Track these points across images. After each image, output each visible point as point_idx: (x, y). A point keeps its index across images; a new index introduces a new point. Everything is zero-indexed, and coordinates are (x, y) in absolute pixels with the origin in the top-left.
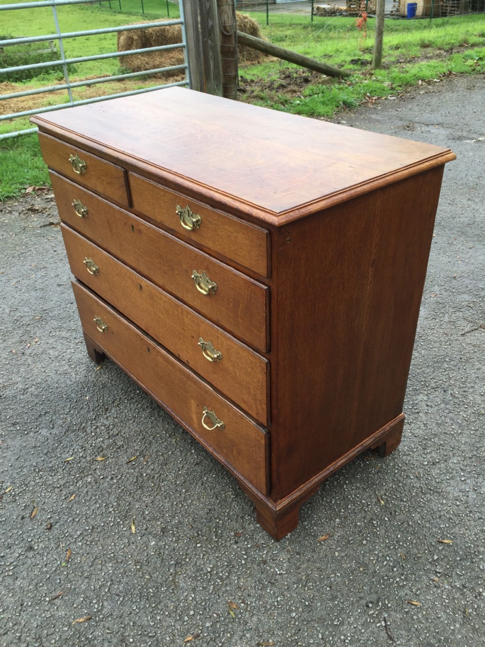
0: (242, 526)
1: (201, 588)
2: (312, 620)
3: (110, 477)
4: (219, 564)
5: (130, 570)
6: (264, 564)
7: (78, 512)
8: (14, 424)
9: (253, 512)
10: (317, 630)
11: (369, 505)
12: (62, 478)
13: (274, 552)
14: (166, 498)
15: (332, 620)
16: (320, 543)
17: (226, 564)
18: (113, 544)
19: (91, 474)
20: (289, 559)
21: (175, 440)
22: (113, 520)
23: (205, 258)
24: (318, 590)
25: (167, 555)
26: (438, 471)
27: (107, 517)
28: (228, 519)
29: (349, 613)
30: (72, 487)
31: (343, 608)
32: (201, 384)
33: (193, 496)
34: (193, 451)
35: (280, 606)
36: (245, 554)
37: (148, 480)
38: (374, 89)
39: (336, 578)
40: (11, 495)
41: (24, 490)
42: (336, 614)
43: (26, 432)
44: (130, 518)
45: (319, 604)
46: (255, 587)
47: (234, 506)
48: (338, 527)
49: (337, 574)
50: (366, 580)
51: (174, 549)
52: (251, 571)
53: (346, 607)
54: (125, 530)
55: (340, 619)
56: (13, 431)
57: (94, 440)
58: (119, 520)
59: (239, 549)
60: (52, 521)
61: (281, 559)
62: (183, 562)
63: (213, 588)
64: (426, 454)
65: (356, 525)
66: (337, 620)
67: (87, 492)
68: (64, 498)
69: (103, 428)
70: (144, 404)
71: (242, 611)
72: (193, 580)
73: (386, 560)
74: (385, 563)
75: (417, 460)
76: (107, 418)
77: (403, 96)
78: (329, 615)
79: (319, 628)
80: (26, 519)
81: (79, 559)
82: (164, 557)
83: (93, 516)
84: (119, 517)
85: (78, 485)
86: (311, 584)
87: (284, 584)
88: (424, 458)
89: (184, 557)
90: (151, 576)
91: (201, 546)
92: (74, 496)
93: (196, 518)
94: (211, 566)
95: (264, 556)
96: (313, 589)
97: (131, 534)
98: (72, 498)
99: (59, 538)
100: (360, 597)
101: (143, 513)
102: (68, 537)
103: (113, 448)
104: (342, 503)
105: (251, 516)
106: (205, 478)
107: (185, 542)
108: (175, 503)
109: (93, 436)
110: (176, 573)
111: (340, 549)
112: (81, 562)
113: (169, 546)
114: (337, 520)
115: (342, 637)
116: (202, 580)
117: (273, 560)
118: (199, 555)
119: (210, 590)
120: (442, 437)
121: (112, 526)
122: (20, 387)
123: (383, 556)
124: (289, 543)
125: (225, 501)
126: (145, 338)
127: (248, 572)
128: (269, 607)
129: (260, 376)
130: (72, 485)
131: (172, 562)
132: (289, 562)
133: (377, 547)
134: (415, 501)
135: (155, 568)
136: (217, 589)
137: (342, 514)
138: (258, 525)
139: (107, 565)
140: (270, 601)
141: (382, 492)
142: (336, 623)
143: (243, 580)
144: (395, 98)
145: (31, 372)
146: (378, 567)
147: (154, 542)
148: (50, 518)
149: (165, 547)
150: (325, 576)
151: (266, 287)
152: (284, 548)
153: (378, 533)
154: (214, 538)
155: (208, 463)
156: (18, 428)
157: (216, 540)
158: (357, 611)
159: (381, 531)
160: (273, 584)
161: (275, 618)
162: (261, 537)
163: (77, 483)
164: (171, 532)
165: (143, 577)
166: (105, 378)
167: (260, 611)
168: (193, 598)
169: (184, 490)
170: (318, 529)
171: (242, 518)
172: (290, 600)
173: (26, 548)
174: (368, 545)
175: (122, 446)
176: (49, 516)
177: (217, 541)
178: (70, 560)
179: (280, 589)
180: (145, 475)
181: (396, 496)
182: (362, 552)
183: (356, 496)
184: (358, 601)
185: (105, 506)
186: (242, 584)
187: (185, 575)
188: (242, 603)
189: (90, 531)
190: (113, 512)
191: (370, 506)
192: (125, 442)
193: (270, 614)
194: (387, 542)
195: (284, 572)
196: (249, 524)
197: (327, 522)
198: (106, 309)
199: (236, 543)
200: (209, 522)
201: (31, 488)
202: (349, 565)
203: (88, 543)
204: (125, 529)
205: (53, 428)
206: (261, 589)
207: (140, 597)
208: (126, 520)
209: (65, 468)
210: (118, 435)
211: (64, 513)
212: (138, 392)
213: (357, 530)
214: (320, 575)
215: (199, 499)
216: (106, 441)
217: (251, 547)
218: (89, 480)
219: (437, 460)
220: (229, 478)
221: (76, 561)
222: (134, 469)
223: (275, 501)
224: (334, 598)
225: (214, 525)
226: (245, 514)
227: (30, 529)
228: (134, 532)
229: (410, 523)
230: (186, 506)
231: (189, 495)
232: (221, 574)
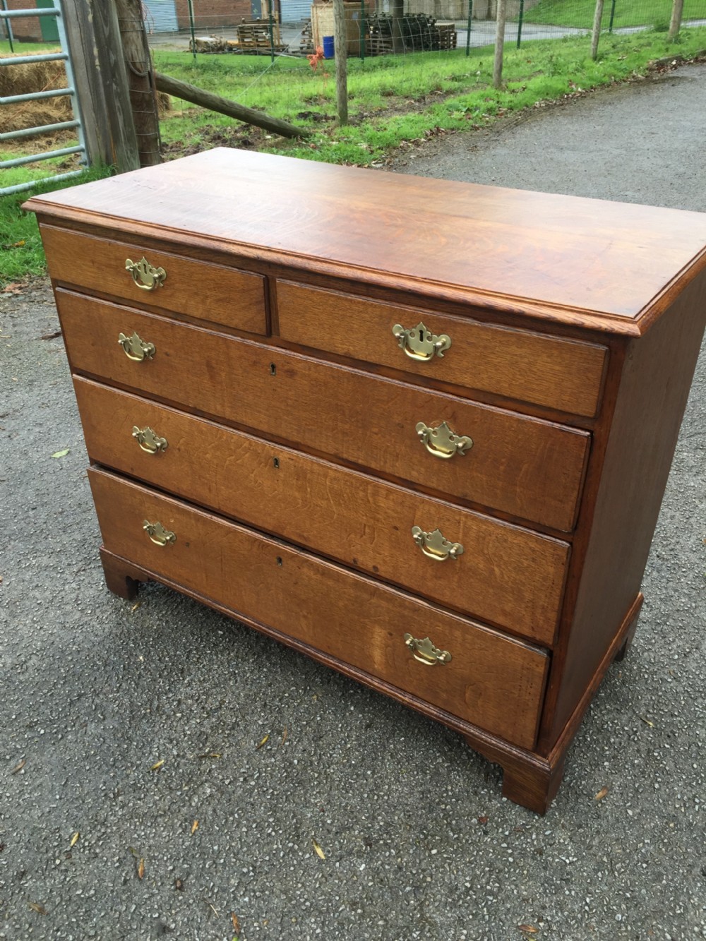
0: (482, 806)
1: (471, 917)
2: (647, 917)
3: (241, 779)
4: (478, 873)
5: (350, 921)
6: (541, 854)
7: (216, 848)
8: (30, 727)
9: (486, 781)
10: (659, 929)
11: (636, 732)
12: (160, 798)
13: (547, 833)
14: (347, 792)
15: (673, 909)
16: (601, 802)
17: (487, 869)
18: (300, 885)
19: (206, 781)
20: (571, 838)
21: (315, 697)
22: (280, 846)
23: (451, 402)
24: (632, 872)
25: (394, 880)
26: (696, 665)
27: (268, 844)
28: (457, 801)
29: (688, 892)
30: (184, 810)
31: (675, 887)
32: (404, 600)
33: (386, 778)
34: (352, 708)
35: (594, 911)
36: (508, 848)
37: (305, 769)
38: (350, 153)
39: (646, 846)
40: (84, 847)
41: (104, 833)
42: (672, 899)
43: (60, 736)
44: (306, 836)
45: (644, 891)
46: (545, 892)
47: (455, 778)
48: (612, 773)
49: (646, 841)
50: (685, 839)
51: (400, 868)
52: (528, 871)
53: (680, 884)
54: (309, 858)
55: (681, 903)
56: (33, 738)
57: (186, 725)
58: (290, 845)
59: (495, 842)
60: (177, 874)
61: (562, 841)
62: (424, 884)
63: (488, 911)
64: (669, 644)
65: (633, 765)
66: (678, 907)
67: (214, 811)
68: (180, 831)
69: (190, 701)
70: (239, 650)
71: (545, 934)
72: (451, 908)
73: (696, 803)
74: (697, 807)
75: (662, 655)
76: (189, 684)
77: (390, 162)
78: (663, 903)
79: (660, 927)
80: (131, 882)
81: (256, 924)
82: (391, 885)
83: (245, 849)
84: (287, 839)
85: (193, 804)
86: (619, 865)
87: (582, 876)
88: (670, 650)
89: (421, 876)
90: (385, 920)
91: (439, 852)
92: (196, 823)
93: (408, 811)
94: (468, 879)
95: (535, 843)
96: (625, 871)
97: (321, 861)
98: (195, 827)
99: (204, 899)
100: (689, 866)
101: (324, 823)
102: (220, 893)
103: (223, 731)
104: (600, 737)
105: (487, 788)
106: (392, 746)
107: (411, 852)
108: (366, 795)
109: (180, 719)
110: (422, 904)
111: (629, 804)
112: (261, 929)
113: (389, 864)
114: (606, 764)
115: (696, 929)
116: (466, 905)
117: (551, 845)
118: (443, 867)
119: (484, 916)
120: (676, 616)
121: (284, 856)
122: (9, 661)
123: (689, 799)
124: (560, 814)
125: (437, 773)
126: (273, 543)
127: (525, 872)
128: (579, 916)
129: (551, 570)
130: (183, 806)
131: (408, 889)
132: (573, 842)
133: (676, 789)
134: (690, 712)
135: (386, 906)
136: (493, 911)
137: (608, 753)
138: (505, 799)
139: (307, 921)
140: (576, 907)
141: (643, 709)
142: (679, 912)
143: (523, 887)
144: (381, 165)
145: (16, 634)
146: (691, 816)
147: (363, 866)
148: (172, 871)
149: (384, 868)
150: (632, 849)
151: (588, 433)
152: (556, 824)
153: (667, 768)
154: (451, 834)
155: (383, 721)
156: (42, 732)
157: (456, 836)
158: (696, 885)
159: (668, 765)
160: (567, 881)
161: (596, 929)
162: (517, 815)
163: (189, 800)
164: (381, 842)
165: (374, 925)
166: (153, 621)
167: (570, 925)
168: (466, 936)
169: (369, 772)
170: (588, 784)
171: (476, 793)
172: (604, 897)
173: (155, 932)
174: (663, 789)
175: (237, 723)
176: (171, 868)
177: (457, 838)
178: (242, 931)
179: (580, 885)
180: (296, 762)
181: (663, 710)
182: (661, 801)
183: (612, 723)
184: (689, 872)
185: (256, 827)
186: (525, 893)
187: (437, 904)
188: (538, 921)
189: (251, 874)
190: (273, 834)
191: (638, 734)
192: (237, 717)
193: (586, 925)
194: (684, 777)
195: (575, 859)
196: (490, 801)
197: (594, 770)
198: (177, 508)
199: (486, 833)
200: (431, 811)
201: (115, 828)
202: (652, 824)
203: (257, 894)
204: (308, 856)
205: (104, 719)
206: (555, 894)
208: (302, 842)
209: (158, 780)
210: (220, 708)
211: (193, 857)
212: (221, 632)
213: (637, 771)
214: (624, 850)
215: (397, 780)
216: (205, 722)
217: (510, 833)
218: (208, 791)
219: (688, 650)
220: (425, 738)
221: (252, 929)
222: (273, 757)
223: (545, 756)
224: (658, 877)
225: (442, 815)
226: (478, 788)
227: (146, 896)
228: (323, 857)
229: (700, 744)
230: (384, 795)
231: (380, 777)
232: (488, 887)
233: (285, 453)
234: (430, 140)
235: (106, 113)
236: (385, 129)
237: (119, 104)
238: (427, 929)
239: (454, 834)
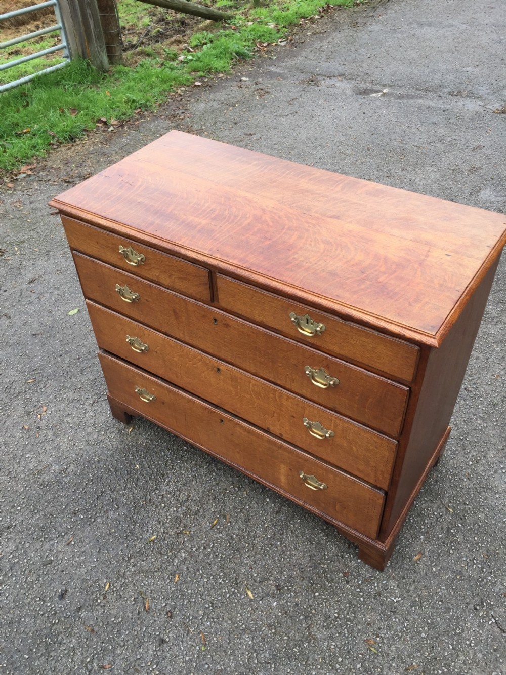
0: (346, 565)
1: (337, 635)
2: (439, 635)
3: (203, 548)
4: (342, 607)
5: (268, 637)
6: (380, 596)
7: (190, 592)
8: (75, 514)
9: (349, 548)
10: (446, 642)
11: (442, 516)
12: (156, 560)
13: (384, 582)
14: (265, 556)
15: (455, 630)
16: (417, 563)
17: (348, 605)
18: (239, 615)
19: (182, 549)
20: (398, 585)
21: (245, 492)
22: (227, 591)
24: (433, 607)
25: (293, 611)
26: (483, 468)
27: (220, 589)
28: (331, 562)
29: (464, 620)
30: (170, 568)
31: (458, 617)
32: (298, 454)
33: (289, 547)
34: (268, 500)
35: (409, 631)
36: (360, 592)
37: (240, 541)
38: (262, 34)
39: (443, 591)
40: (113, 592)
41: (124, 583)
42: (455, 624)
43: (93, 520)
44: (242, 584)
45: (439, 619)
46: (381, 619)
47: (330, 547)
48: (425, 543)
49: (442, 588)
50: (466, 586)
51: (297, 604)
52: (371, 606)
53: (460, 615)
54: (244, 598)
55: (460, 627)
56: (77, 520)
57: (167, 512)
58: (233, 590)
59: (353, 588)
60: (168, 608)
61: (392, 587)
62: (311, 615)
63: (347, 631)
64: (467, 454)
65: (438, 537)
66: (458, 629)
67: (188, 568)
68: (168, 581)
69: (169, 496)
70: (197, 460)
71: (380, 645)
72: (326, 629)
73: (474, 563)
74: (475, 566)
75: (462, 462)
76: (168, 484)
77: (291, 40)
78: (449, 626)
79: (447, 640)
80: (142, 613)
81: (215, 639)
82: (291, 615)
83: (207, 592)
84: (231, 586)
85: (175, 564)
86: (425, 603)
87: (403, 609)
88: (467, 458)
89: (309, 610)
90: (288, 636)
91: (320, 595)
92: (177, 576)
93: (302, 568)
94: (336, 611)
95: (376, 589)
96: (429, 607)
97: (251, 600)
98: (177, 579)
99: (185, 623)
100: (467, 603)
101: (252, 576)
102: (194, 620)
103: (190, 516)
104: (419, 519)
105: (349, 553)
106: (292, 525)
107: (303, 594)
108: (277, 558)
109: (164, 508)
110: (309, 627)
111: (434, 564)
112: (218, 641)
113: (290, 602)
114: (422, 537)
115: (467, 642)
116: (335, 627)
117: (385, 590)
118: (322, 604)
119: (345, 634)
120: (473, 433)
121: (229, 596)
122: (57, 468)
123: (470, 560)
124: (392, 570)
125: (320, 544)
126: (218, 411)
127: (370, 607)
128: (400, 634)
129: (386, 454)
130: (169, 565)
131: (302, 617)
132: (399, 588)
133: (463, 554)
134: (476, 501)
135: (289, 627)
136: (351, 631)
137: (423, 530)
138: (359, 561)
139: (244, 637)
140: (399, 629)
141: (447, 500)
142: (458, 632)
143: (368, 616)
144: (285, 42)
145: (59, 448)
146: (470, 572)
147: (275, 603)
148: (165, 606)
149: (288, 604)
150: (434, 592)
151: (408, 389)
152: (389, 577)
153: (459, 540)
154: (327, 583)
155: (286, 509)
156: (82, 517)
157: (330, 585)
158: (469, 616)
159: (460, 538)
160: (394, 612)
161: (409, 642)
162: (366, 571)
163: (172, 562)
164: (286, 588)
165: (282, 639)
166: (143, 439)
167: (394, 639)
168: (334, 646)
169: (279, 543)
170: (410, 550)
171: (342, 557)
172: (415, 623)
173: (158, 643)
174: (455, 554)
175: (198, 511)
176: (164, 604)
177: (330, 586)
178: (207, 643)
179: (402, 615)
180: (235, 536)
181: (459, 501)
182: (453, 562)
183: (427, 510)
184: (467, 607)
185: (213, 578)
186: (369, 620)
187: (318, 627)
188: (376, 637)
189: (211, 608)
190: (223, 583)
191: (443, 517)
192: (198, 506)
193: (404, 639)
194: (468, 546)
195: (400, 599)
196: (351, 561)
197: (414, 541)
198: (157, 384)
199: (347, 582)
200: (315, 568)
201: (130, 579)
202: (447, 577)
203: (215, 620)
204: (243, 596)
205: (118, 508)
206: (387, 620)
207: (289, 659)
208: (240, 588)
209: (153, 548)
210: (188, 500)
211: (177, 597)
212: (185, 448)
213: (440, 542)
214: (429, 593)
215: (295, 548)
216: (179, 510)
217: (362, 583)
218: (183, 555)
219: (478, 458)
220: (313, 520)
221: (212, 641)
222: (221, 533)
223: (383, 542)
224: (448, 610)
225: (322, 571)
226: (344, 553)
227: (151, 622)
228: (252, 597)
229: (480, 524)
230: (287, 558)
231: (285, 546)
232: (348, 617)
233: (224, 366)
234: (322, 16)
235: (81, 19)
236: (288, 9)
237: (90, 12)
238: (312, 642)
239: (329, 583)
